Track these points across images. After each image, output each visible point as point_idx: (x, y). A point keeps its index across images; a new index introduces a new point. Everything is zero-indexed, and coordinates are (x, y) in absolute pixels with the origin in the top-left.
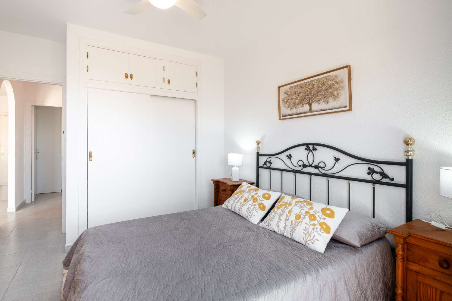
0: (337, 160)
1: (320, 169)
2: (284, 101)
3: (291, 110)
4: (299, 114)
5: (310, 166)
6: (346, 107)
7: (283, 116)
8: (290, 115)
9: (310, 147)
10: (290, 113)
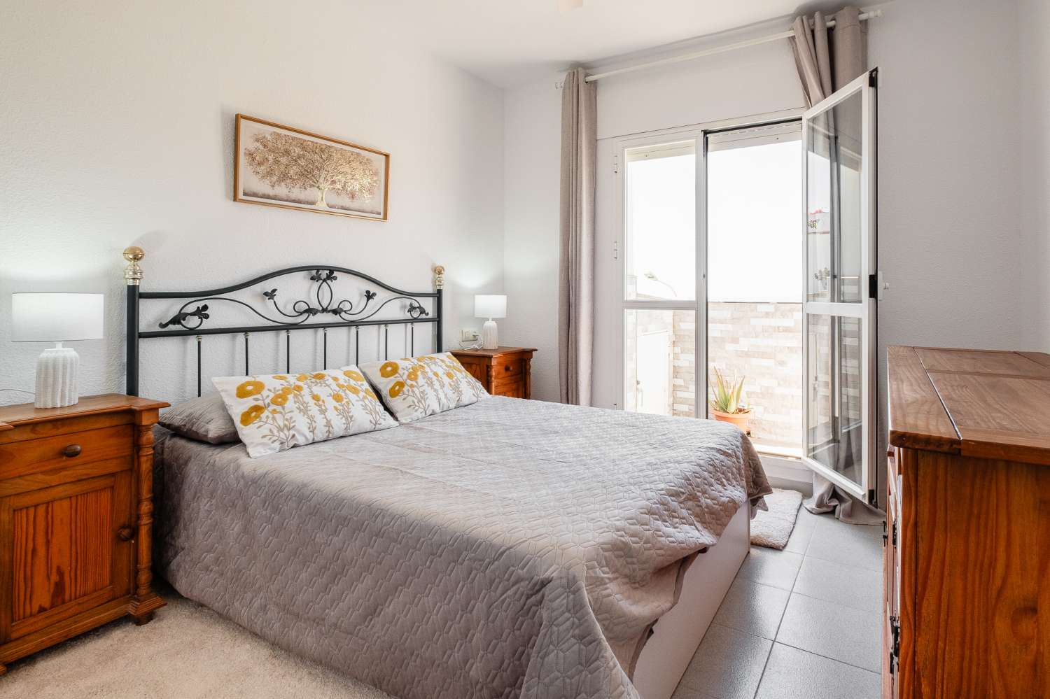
0: (369, 296)
1: (343, 314)
2: (254, 159)
3: (273, 186)
4: (294, 201)
5: (324, 310)
6: (380, 214)
7: (245, 194)
8: (268, 197)
9: (323, 274)
10: (271, 192)
